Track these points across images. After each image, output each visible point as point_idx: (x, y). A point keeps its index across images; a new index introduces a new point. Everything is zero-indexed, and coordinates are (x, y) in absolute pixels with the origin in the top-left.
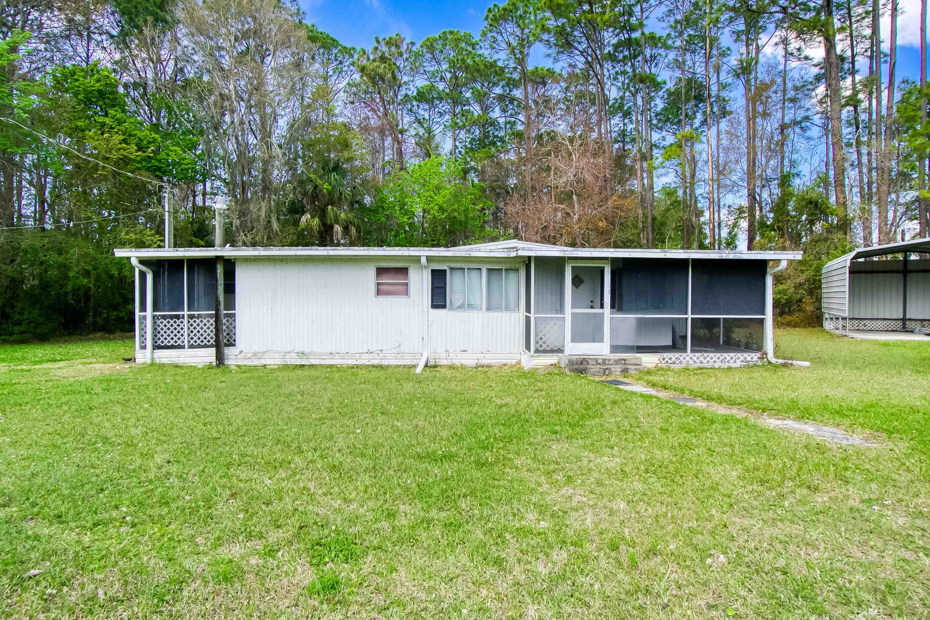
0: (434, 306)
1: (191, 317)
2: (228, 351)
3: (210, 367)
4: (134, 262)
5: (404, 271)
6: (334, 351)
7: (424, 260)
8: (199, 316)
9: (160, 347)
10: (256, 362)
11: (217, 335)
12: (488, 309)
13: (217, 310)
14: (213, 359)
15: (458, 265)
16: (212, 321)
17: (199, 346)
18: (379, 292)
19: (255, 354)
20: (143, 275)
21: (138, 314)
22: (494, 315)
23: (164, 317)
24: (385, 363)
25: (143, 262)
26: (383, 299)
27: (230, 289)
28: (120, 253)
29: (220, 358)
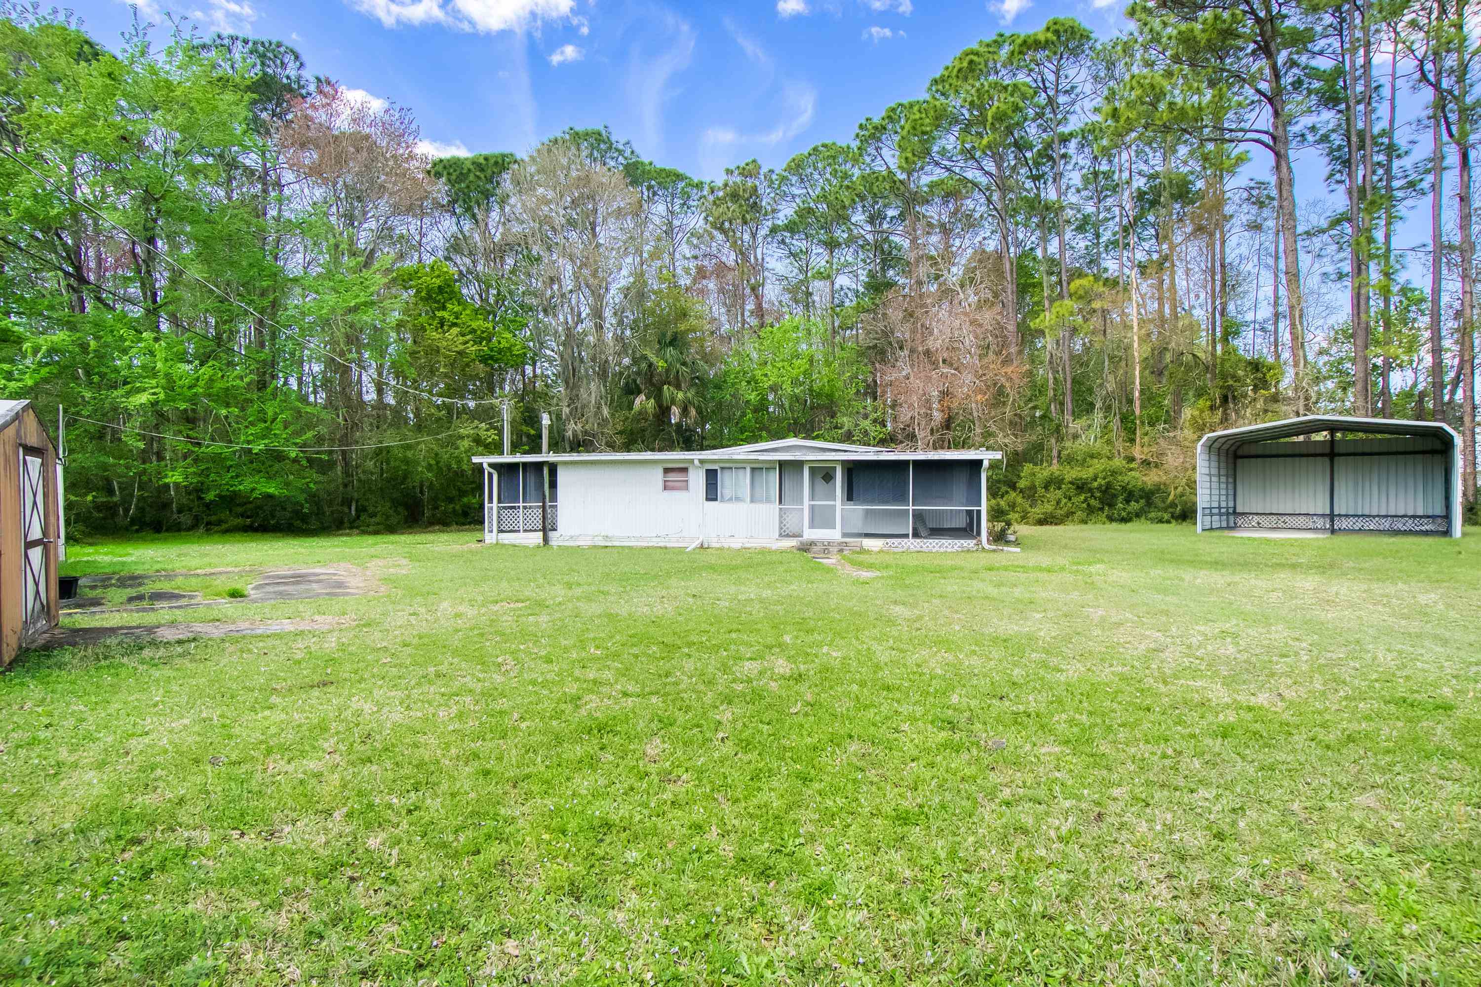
0: (708, 499)
1: (525, 508)
2: (551, 534)
3: (539, 547)
4: (485, 466)
5: (684, 470)
6: (631, 535)
7: (696, 462)
8: (530, 507)
9: (502, 531)
10: (571, 543)
11: (544, 522)
12: (752, 501)
13: (544, 503)
14: (541, 541)
15: (727, 465)
16: (540, 511)
17: (531, 531)
18: (665, 488)
19: (572, 537)
20: (490, 475)
21: (487, 505)
22: (753, 505)
23: (504, 508)
24: (668, 545)
25: (491, 465)
26: (666, 493)
27: (553, 485)
28: (476, 460)
29: (546, 540)
